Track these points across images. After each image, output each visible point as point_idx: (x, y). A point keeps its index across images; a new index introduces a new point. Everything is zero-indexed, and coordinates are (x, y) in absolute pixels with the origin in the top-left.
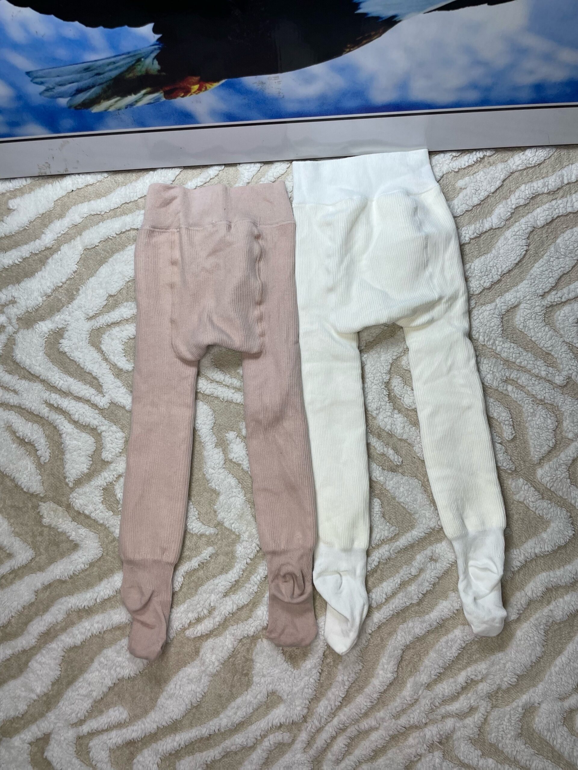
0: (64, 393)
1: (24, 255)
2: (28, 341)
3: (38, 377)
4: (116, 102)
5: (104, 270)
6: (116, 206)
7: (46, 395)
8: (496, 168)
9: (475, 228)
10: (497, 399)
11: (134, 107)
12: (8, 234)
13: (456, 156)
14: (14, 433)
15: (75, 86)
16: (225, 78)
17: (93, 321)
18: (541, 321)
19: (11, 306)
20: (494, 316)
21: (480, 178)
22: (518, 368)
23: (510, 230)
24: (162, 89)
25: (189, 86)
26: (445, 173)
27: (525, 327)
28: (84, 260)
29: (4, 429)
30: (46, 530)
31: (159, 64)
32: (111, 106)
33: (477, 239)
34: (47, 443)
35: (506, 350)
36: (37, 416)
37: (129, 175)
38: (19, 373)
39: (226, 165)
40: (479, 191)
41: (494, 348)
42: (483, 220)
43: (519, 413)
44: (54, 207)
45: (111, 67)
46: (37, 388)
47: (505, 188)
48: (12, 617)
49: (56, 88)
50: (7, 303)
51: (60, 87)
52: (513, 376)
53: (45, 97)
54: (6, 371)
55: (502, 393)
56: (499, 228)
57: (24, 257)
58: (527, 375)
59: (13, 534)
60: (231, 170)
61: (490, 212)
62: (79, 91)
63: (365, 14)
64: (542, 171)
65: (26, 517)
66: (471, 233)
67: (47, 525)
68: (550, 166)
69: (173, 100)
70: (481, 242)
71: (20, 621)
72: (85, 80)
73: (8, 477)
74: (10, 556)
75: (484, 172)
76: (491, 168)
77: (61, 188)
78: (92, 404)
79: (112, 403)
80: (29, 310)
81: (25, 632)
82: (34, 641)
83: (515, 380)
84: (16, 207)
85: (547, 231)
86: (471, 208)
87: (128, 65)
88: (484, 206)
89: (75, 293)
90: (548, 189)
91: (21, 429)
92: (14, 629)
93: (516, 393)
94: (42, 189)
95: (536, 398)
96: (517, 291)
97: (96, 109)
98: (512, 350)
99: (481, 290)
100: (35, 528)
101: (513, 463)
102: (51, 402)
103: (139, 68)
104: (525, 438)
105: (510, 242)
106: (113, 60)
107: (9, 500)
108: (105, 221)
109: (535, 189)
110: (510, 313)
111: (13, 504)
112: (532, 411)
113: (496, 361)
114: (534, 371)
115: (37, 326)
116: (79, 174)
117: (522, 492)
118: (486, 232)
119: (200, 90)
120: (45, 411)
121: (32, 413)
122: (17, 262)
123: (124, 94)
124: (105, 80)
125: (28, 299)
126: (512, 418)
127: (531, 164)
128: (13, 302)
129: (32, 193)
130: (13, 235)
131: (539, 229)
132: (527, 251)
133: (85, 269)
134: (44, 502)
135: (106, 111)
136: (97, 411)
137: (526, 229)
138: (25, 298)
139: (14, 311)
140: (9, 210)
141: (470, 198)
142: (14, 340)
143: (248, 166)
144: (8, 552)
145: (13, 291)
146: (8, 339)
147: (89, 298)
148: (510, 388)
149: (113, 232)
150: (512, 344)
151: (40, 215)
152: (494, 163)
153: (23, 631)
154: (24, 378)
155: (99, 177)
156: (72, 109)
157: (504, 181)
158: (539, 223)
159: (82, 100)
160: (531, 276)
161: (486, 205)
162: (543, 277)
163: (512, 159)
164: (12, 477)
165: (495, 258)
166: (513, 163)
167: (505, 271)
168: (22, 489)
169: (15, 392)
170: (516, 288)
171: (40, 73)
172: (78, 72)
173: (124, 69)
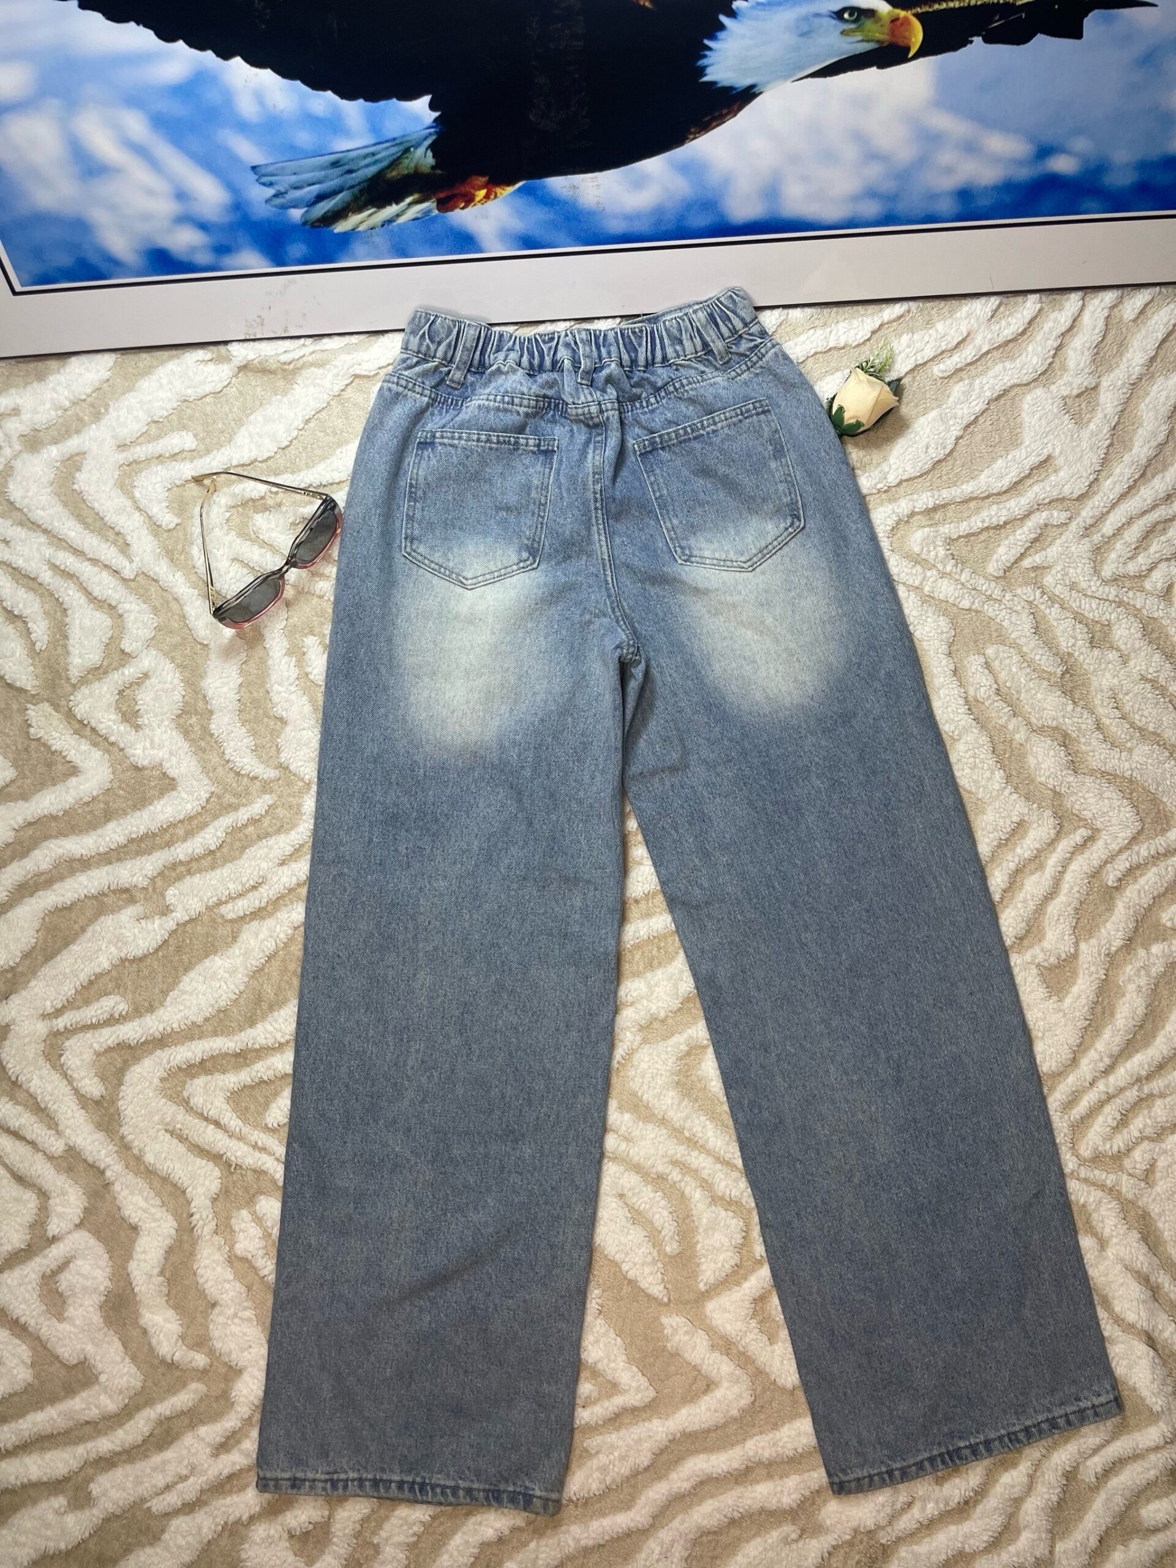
4: (371, 215)
11: (394, 224)
15: (315, 189)
16: (521, 180)
24: (434, 194)
25: (472, 191)
31: (434, 157)
32: (361, 222)
45: (368, 160)
49: (289, 193)
51: (294, 191)
53: (273, 206)
62: (321, 197)
72: (331, 180)
87: (391, 159)
97: (341, 227)
103: (406, 161)
106: (371, 150)
119: (487, 197)
123: (381, 203)
124: (357, 181)
135: (353, 230)
156: (307, 227)
159: (323, 212)
171: (270, 169)
172: (323, 168)
173: (385, 163)
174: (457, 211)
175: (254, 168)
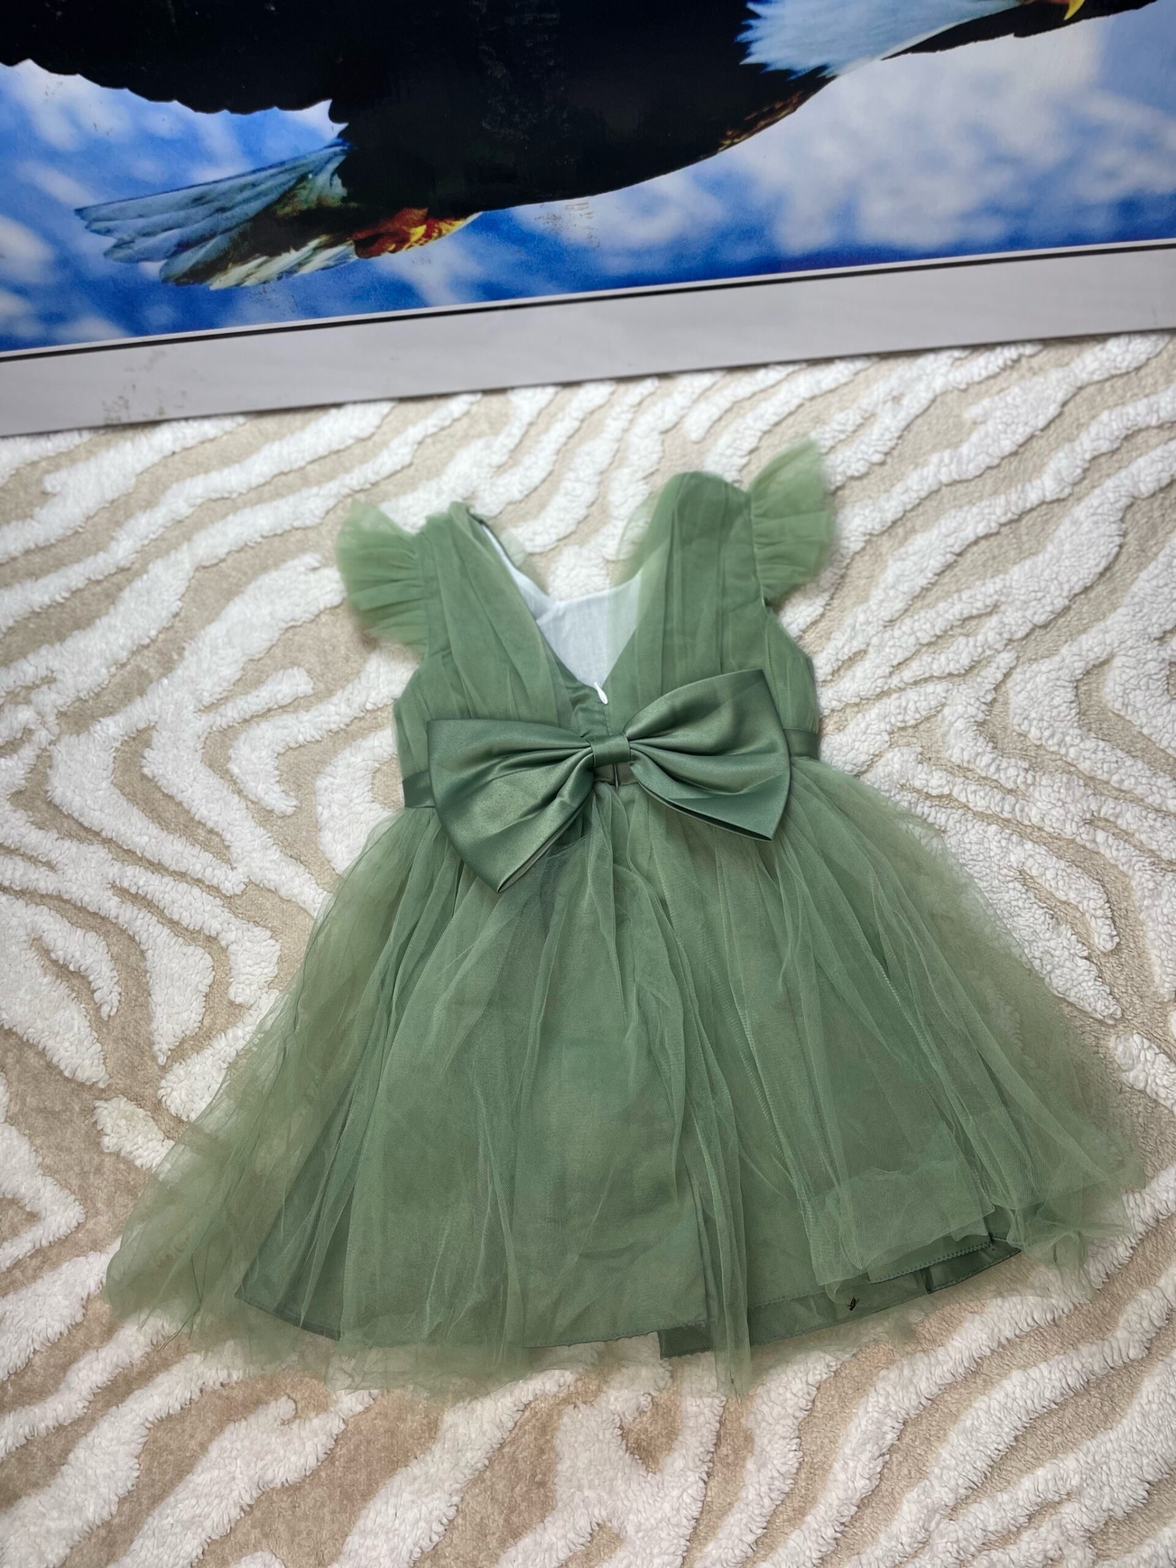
0: (151, 863)
1: (74, 583)
2: (80, 758)
3: (97, 834)
4: (259, 266)
5: (236, 610)
6: (262, 480)
7: (114, 870)
8: (1046, 378)
9: (1008, 502)
10: (1073, 861)
11: (296, 275)
12: (41, 544)
13: (959, 359)
14: (46, 953)
15: (175, 234)
16: (477, 211)
17: (212, 714)
18: (1160, 692)
19: (45, 688)
20: (1058, 683)
21: (1014, 399)
22: (1116, 793)
23: (1083, 504)
24: (350, 236)
25: (405, 228)
26: (938, 391)
27: (1125, 705)
28: (196, 590)
29: (25, 946)
30: (108, 1162)
31: (344, 184)
32: (248, 275)
33: (1014, 526)
34: (115, 973)
35: (1087, 754)
36: (95, 914)
37: (288, 419)
38: (58, 825)
39: (487, 392)
40: (1013, 427)
41: (1063, 751)
42: (1023, 486)
43: (1125, 889)
44: (136, 487)
45: (247, 194)
46: (95, 856)
47: (1068, 420)
48: (35, 1352)
49: (137, 241)
50: (38, 682)
51: (145, 239)
52: (1107, 810)
53: (116, 260)
54: (32, 823)
55: (1084, 847)
56: (1058, 500)
57: (74, 589)
58: (1137, 809)
59: (40, 1171)
60: (495, 401)
61: (1039, 469)
62: (184, 246)
63: (761, 66)
64: (1143, 383)
65: (68, 1134)
66: (999, 511)
67: (111, 1150)
68: (1159, 371)
69: (374, 259)
70: (1023, 530)
71: (52, 1361)
72: (197, 222)
73: (32, 1046)
74: (33, 1217)
75: (1023, 389)
76: (1036, 379)
77: (151, 447)
78: (208, 886)
79: (250, 883)
80: (82, 695)
81: (62, 1386)
82: (80, 1405)
83: (1112, 819)
84: (58, 489)
85: (1162, 504)
86: (996, 462)
87: (281, 190)
88: (1025, 456)
89: (175, 657)
90: (1159, 418)
91: (60, 943)
92: (39, 1379)
93: (1115, 847)
94: (112, 453)
95: (1158, 857)
96: (1106, 632)
97: (219, 283)
98: (1100, 755)
99: (1027, 630)
100: (87, 1157)
101: (1118, 1000)
102: (126, 885)
103: (303, 194)
104: (1140, 945)
105: (1085, 528)
106: (251, 178)
107: (33, 1096)
108: (239, 513)
109: (1131, 418)
110: (1093, 678)
111: (42, 1106)
112: (1151, 885)
113: (1069, 780)
114: (1154, 800)
115: (98, 727)
116: (187, 419)
117: (1140, 1067)
118: (1032, 510)
119: (428, 236)
120: (111, 905)
121: (85, 909)
122: (59, 599)
123: (274, 250)
124: (234, 222)
125: (79, 673)
126: (1108, 902)
127: (1119, 369)
128: (49, 680)
129: (93, 459)
130: (52, 545)
131: (1143, 500)
132: (1121, 546)
133: (197, 608)
134: (106, 1100)
135: (238, 285)
136: (218, 901)
137: (1116, 502)
138: (75, 670)
139: (50, 699)
140: (45, 493)
141: (994, 441)
142: (50, 757)
143: (529, 393)
144: (28, 1209)
145: (50, 657)
146: (38, 757)
147: (205, 666)
148: (1101, 836)
149: (256, 532)
150: (1102, 744)
151: (107, 502)
152: (1041, 369)
153: (57, 1382)
154: (70, 836)
155: (228, 424)
156: (171, 284)
157: (1064, 404)
158: (1143, 488)
159: (190, 264)
160: (1133, 597)
161: (1028, 455)
162: (1160, 598)
163: (1078, 361)
164: (41, 1047)
165: (1054, 561)
166: (1081, 366)
167: (1077, 590)
168: (61, 1073)
169: (50, 866)
170: (1101, 625)
171: (104, 211)
172: (181, 207)
173: (273, 196)
174: (386, 257)
175: (79, 211)
